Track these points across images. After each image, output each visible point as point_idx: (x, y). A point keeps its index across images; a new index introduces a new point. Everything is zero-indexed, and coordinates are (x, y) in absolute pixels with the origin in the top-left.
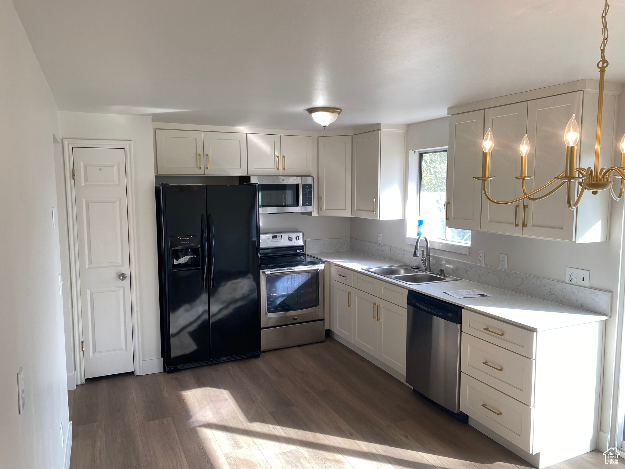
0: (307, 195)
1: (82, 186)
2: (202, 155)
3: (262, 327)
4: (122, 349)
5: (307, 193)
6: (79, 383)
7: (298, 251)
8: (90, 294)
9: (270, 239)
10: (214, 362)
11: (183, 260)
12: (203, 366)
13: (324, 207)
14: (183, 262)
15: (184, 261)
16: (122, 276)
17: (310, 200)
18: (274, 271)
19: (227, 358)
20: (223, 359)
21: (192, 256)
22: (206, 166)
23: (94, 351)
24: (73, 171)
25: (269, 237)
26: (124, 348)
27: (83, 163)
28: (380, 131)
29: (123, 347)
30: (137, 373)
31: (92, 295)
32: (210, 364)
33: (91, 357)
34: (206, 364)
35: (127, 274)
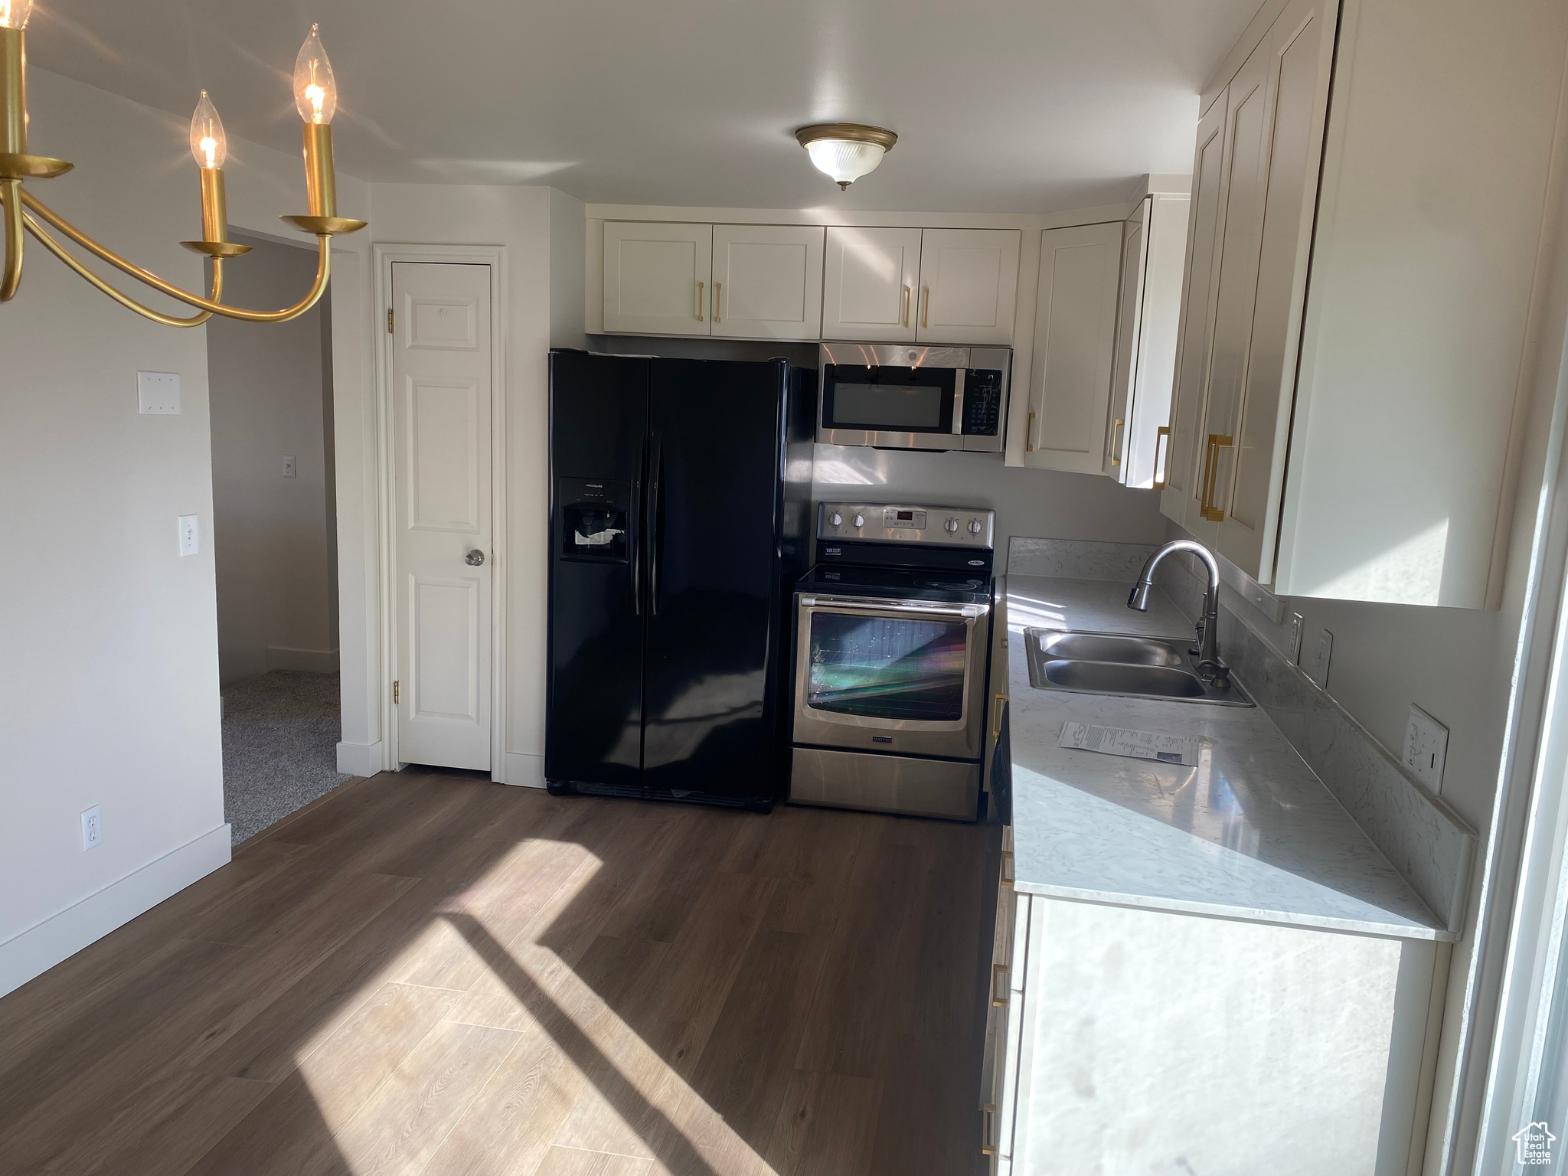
0: (985, 403)
1: (407, 347)
2: (707, 284)
3: (795, 740)
4: (469, 718)
5: (985, 395)
6: (387, 768)
7: (973, 563)
8: (416, 586)
9: (892, 519)
10: (659, 795)
11: (599, 536)
12: (634, 798)
13: (1038, 442)
14: (599, 541)
15: (602, 540)
16: (474, 557)
17: (992, 417)
18: (834, 600)
19: (688, 795)
20: (677, 794)
21: (619, 531)
22: (714, 314)
23: (418, 710)
24: (391, 312)
25: (890, 514)
26: (474, 717)
27: (410, 298)
28: (1147, 201)
29: (472, 711)
30: (495, 778)
31: (417, 586)
32: (649, 797)
33: (411, 718)
34: (639, 796)
35: (487, 552)
